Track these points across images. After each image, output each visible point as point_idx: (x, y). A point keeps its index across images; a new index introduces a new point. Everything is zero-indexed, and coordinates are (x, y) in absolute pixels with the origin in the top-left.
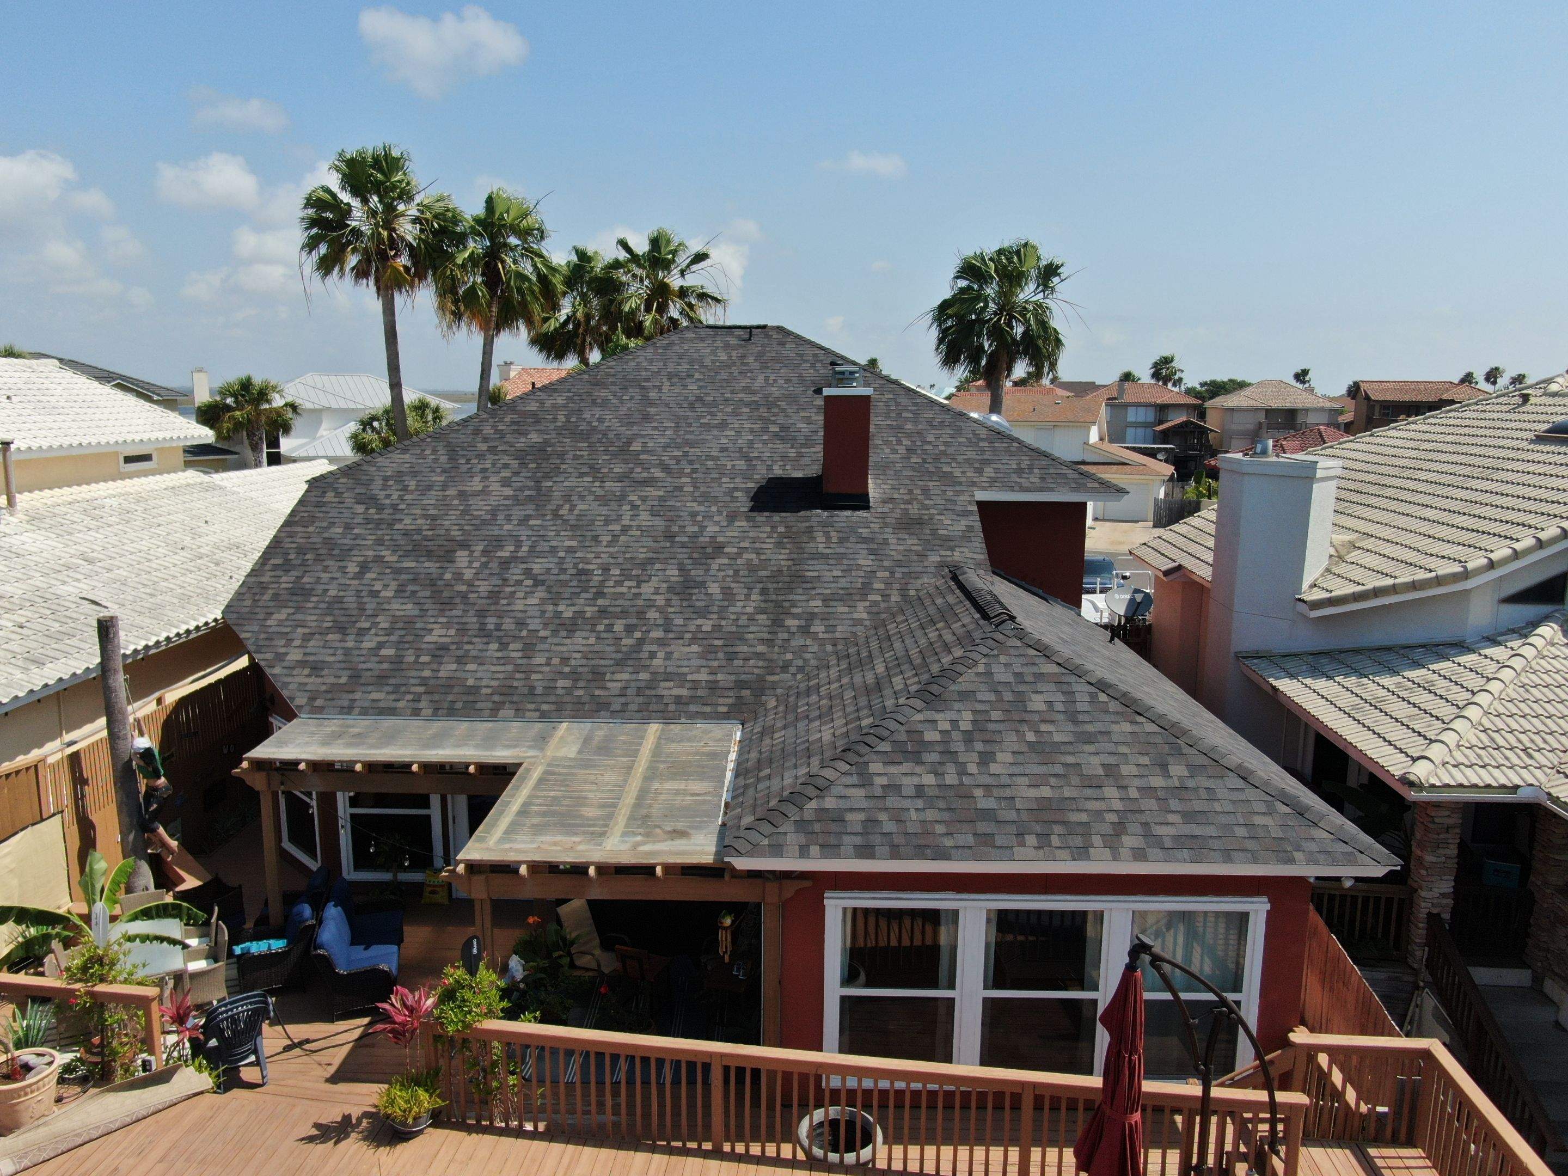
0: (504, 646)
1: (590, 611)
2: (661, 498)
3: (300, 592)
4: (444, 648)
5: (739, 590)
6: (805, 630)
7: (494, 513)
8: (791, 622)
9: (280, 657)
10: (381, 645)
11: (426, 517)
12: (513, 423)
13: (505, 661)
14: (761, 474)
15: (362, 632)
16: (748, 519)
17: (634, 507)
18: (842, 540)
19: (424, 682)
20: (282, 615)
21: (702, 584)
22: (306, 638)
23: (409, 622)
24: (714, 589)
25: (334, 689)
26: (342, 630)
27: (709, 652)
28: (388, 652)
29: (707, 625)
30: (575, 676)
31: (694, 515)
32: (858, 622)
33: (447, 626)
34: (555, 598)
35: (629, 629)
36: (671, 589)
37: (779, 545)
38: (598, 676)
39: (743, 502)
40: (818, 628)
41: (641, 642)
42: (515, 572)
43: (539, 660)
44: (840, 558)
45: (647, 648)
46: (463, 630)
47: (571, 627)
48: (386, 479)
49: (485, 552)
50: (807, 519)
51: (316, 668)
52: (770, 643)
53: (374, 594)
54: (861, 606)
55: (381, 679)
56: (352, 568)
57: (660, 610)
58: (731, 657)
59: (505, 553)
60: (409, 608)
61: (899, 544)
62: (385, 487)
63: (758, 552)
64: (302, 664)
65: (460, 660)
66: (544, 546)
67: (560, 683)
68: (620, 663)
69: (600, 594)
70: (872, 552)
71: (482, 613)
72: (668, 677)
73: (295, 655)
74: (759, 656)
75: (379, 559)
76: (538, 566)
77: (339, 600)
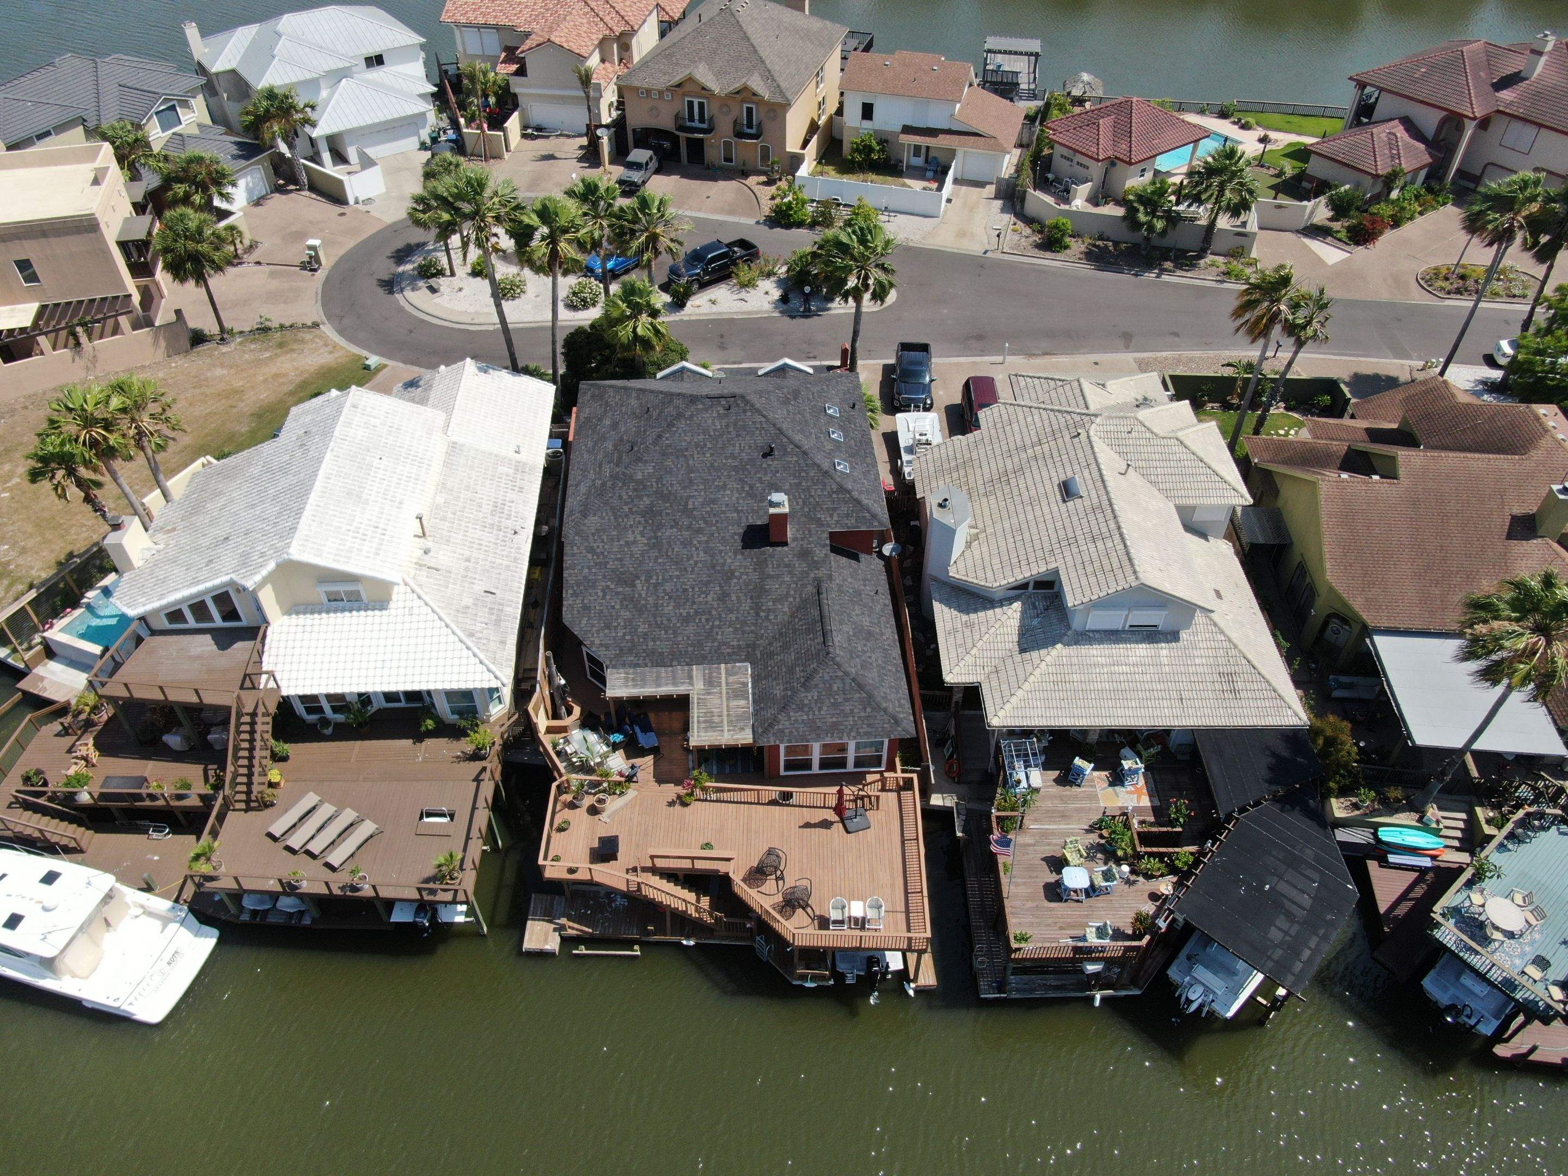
0: (666, 633)
1: (692, 611)
2: (706, 542)
3: (586, 608)
4: (646, 634)
5: (743, 598)
6: (767, 617)
7: (642, 555)
8: (762, 614)
9: (592, 643)
10: (625, 634)
11: (617, 559)
12: (635, 490)
13: (668, 639)
14: (744, 524)
15: (616, 627)
16: (742, 554)
17: (697, 549)
18: (778, 566)
19: (644, 651)
20: (584, 622)
21: (728, 595)
22: (598, 633)
23: (630, 621)
24: (734, 598)
25: (617, 656)
26: (608, 626)
27: (736, 630)
28: (628, 637)
29: (733, 617)
30: (692, 645)
31: (721, 552)
32: (785, 613)
33: (644, 623)
34: (678, 606)
35: (707, 620)
36: (719, 599)
37: (755, 570)
38: (700, 644)
39: (739, 544)
40: (772, 617)
41: (712, 627)
42: (660, 590)
43: (680, 638)
44: (778, 576)
45: (715, 630)
46: (650, 625)
47: (686, 620)
48: (593, 534)
49: (647, 581)
50: (764, 553)
51: (607, 647)
52: (755, 624)
53: (613, 607)
54: (786, 604)
55: (630, 651)
56: (600, 594)
57: (716, 609)
58: (744, 633)
59: (653, 581)
60: (627, 615)
61: (800, 566)
62: (595, 541)
63: (747, 574)
64: (601, 645)
65: (654, 640)
66: (667, 576)
67: (690, 649)
68: (707, 637)
69: (694, 603)
70: (790, 573)
71: (655, 616)
72: (724, 644)
73: (597, 642)
74: (752, 632)
75: (608, 587)
76: (668, 587)
77: (601, 611)
